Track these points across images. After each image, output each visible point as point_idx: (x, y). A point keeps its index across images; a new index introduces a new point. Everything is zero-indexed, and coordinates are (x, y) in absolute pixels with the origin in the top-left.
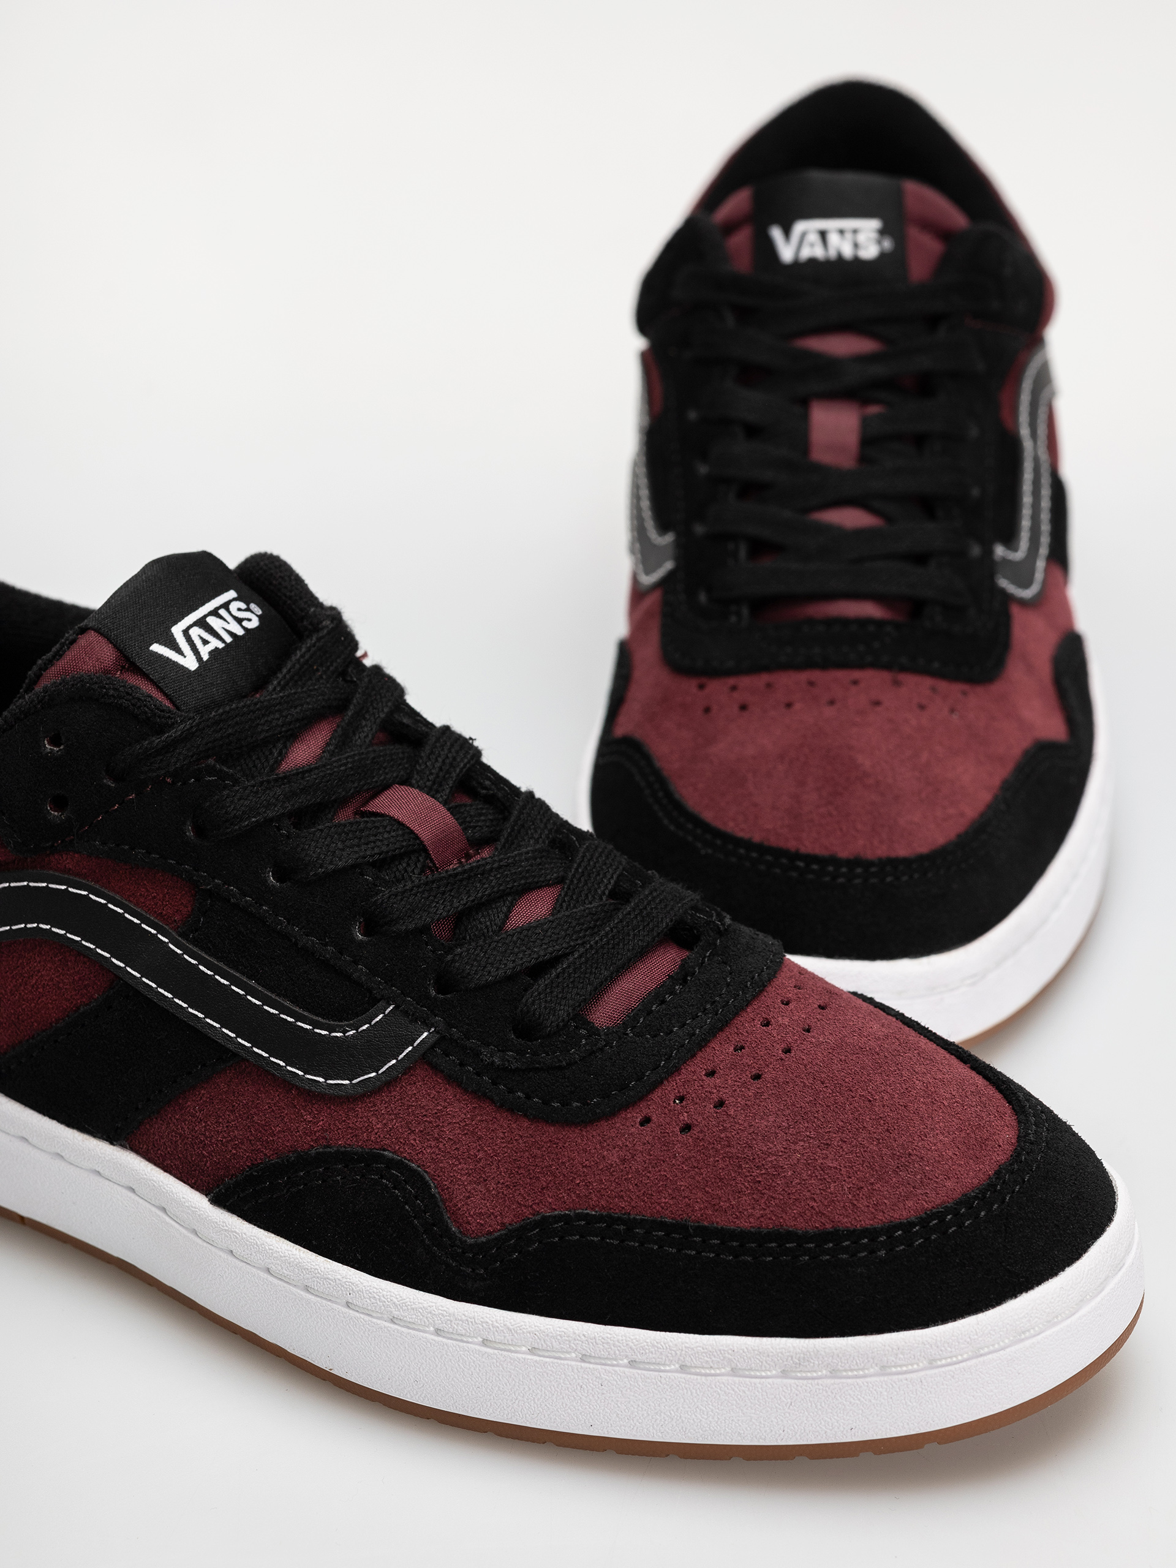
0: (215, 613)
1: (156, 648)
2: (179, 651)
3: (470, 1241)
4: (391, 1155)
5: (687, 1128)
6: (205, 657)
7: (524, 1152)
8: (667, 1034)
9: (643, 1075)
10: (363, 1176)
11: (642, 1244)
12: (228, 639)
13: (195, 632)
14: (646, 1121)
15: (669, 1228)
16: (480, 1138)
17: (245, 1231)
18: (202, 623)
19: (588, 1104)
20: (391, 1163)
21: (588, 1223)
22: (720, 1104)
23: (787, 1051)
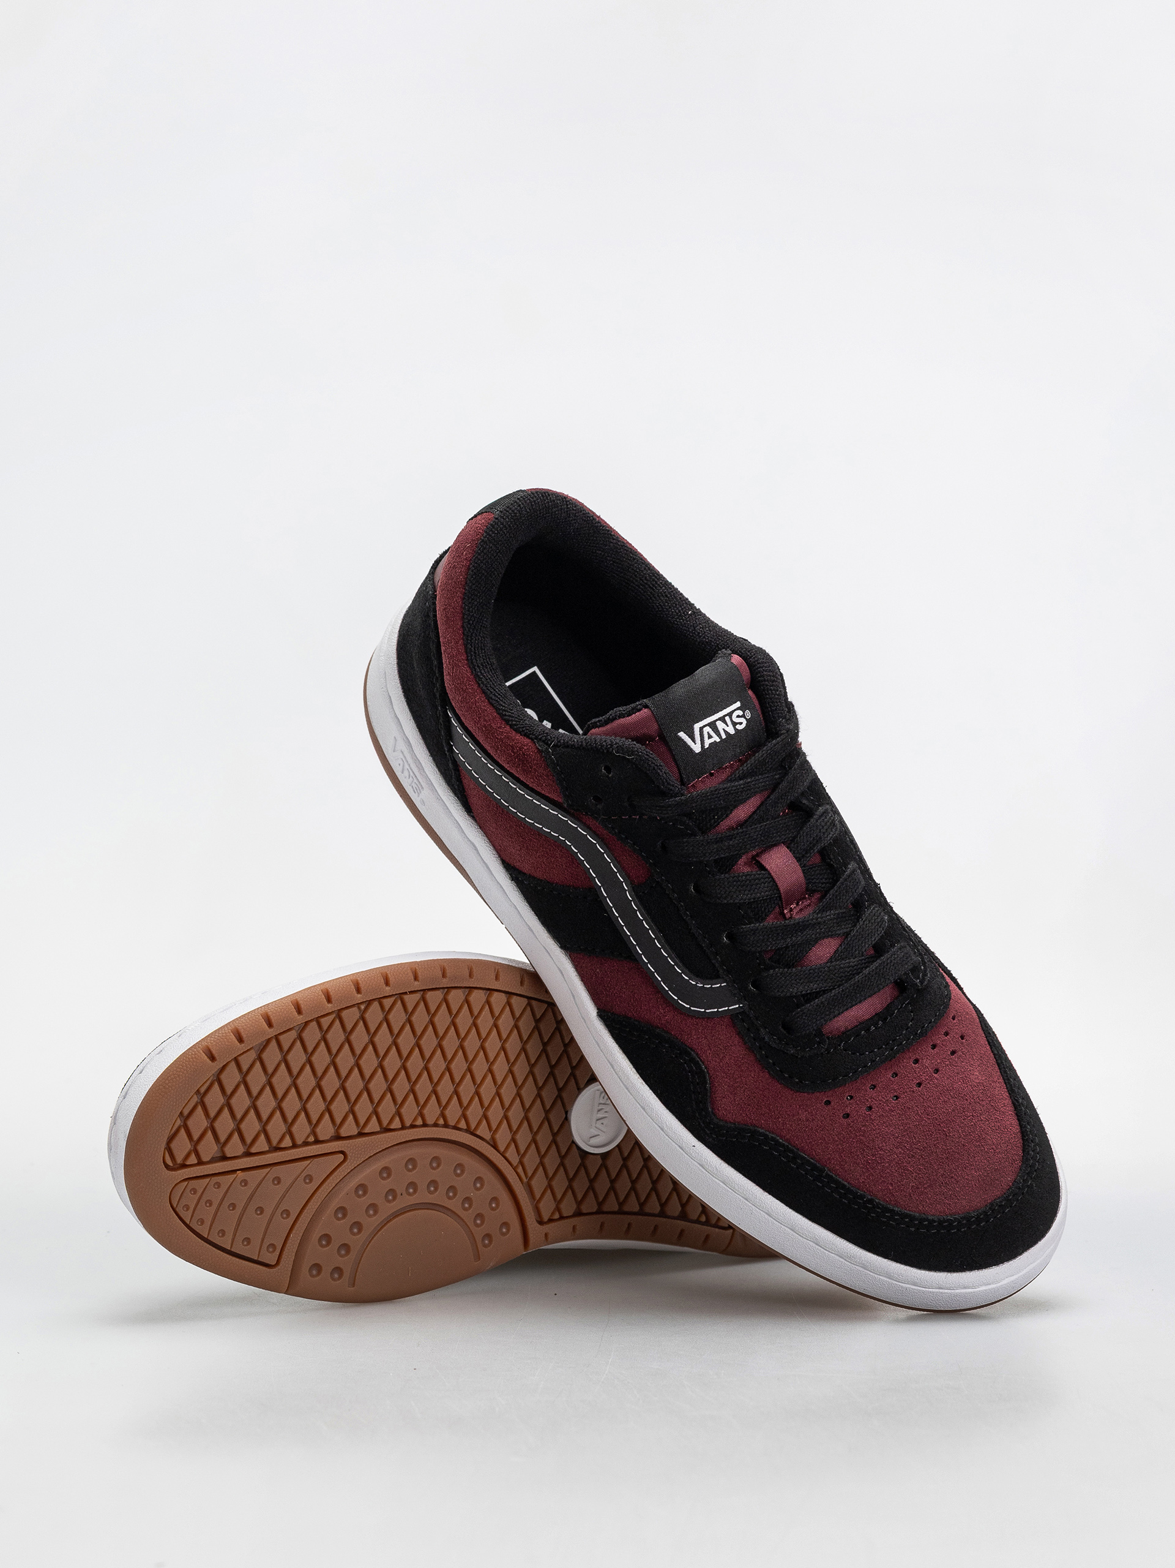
0: (722, 719)
1: (682, 734)
2: (694, 740)
3: (715, 1121)
4: (695, 1055)
5: (847, 1116)
6: (707, 746)
7: (760, 1090)
8: (860, 1055)
9: (837, 1078)
10: (676, 1057)
11: (797, 1168)
12: (724, 736)
13: (707, 729)
14: (828, 1103)
15: (814, 1167)
16: (742, 1071)
17: (609, 1042)
18: (712, 725)
19: (802, 1083)
20: (692, 1060)
21: (776, 1144)
22: (870, 1108)
23: (919, 1085)
